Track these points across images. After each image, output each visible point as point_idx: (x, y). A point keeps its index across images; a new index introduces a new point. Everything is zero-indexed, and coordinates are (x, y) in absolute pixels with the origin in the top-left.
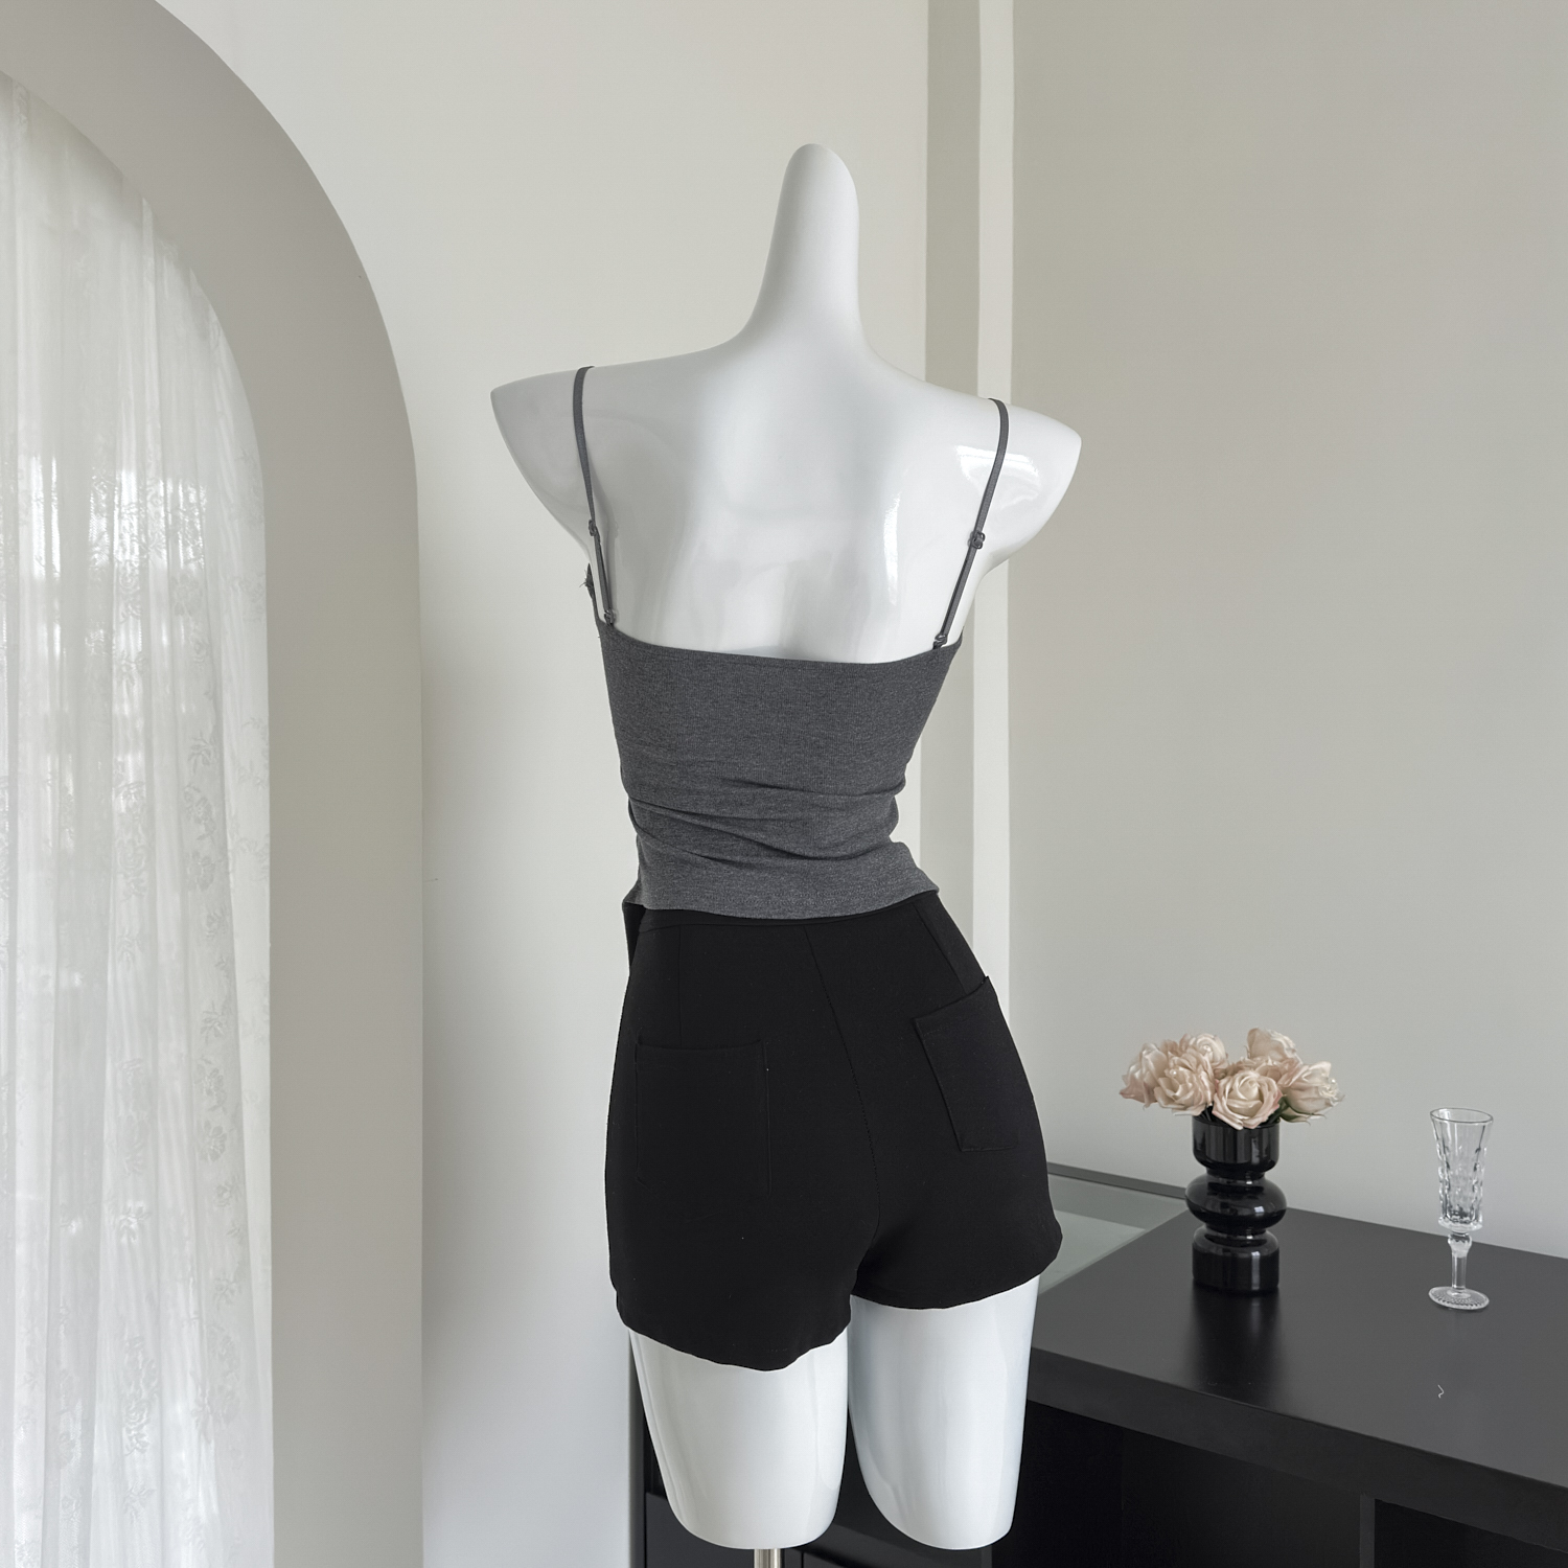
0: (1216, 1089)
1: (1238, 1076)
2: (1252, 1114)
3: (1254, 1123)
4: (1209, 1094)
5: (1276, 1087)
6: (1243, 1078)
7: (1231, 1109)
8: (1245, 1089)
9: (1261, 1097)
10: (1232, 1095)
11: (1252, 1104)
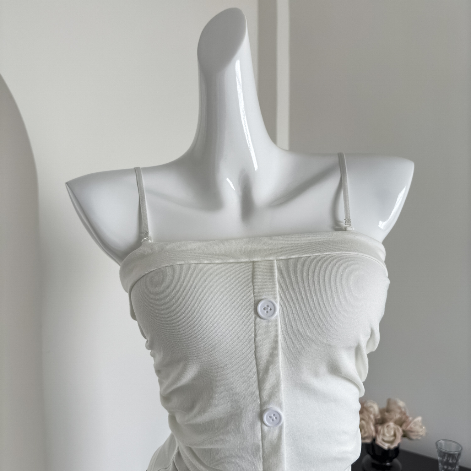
0: (377, 431)
1: (385, 425)
2: (391, 442)
3: (393, 446)
4: (374, 434)
5: (400, 430)
6: (388, 426)
7: (383, 440)
8: (389, 432)
9: (395, 435)
10: (384, 435)
11: (392, 439)
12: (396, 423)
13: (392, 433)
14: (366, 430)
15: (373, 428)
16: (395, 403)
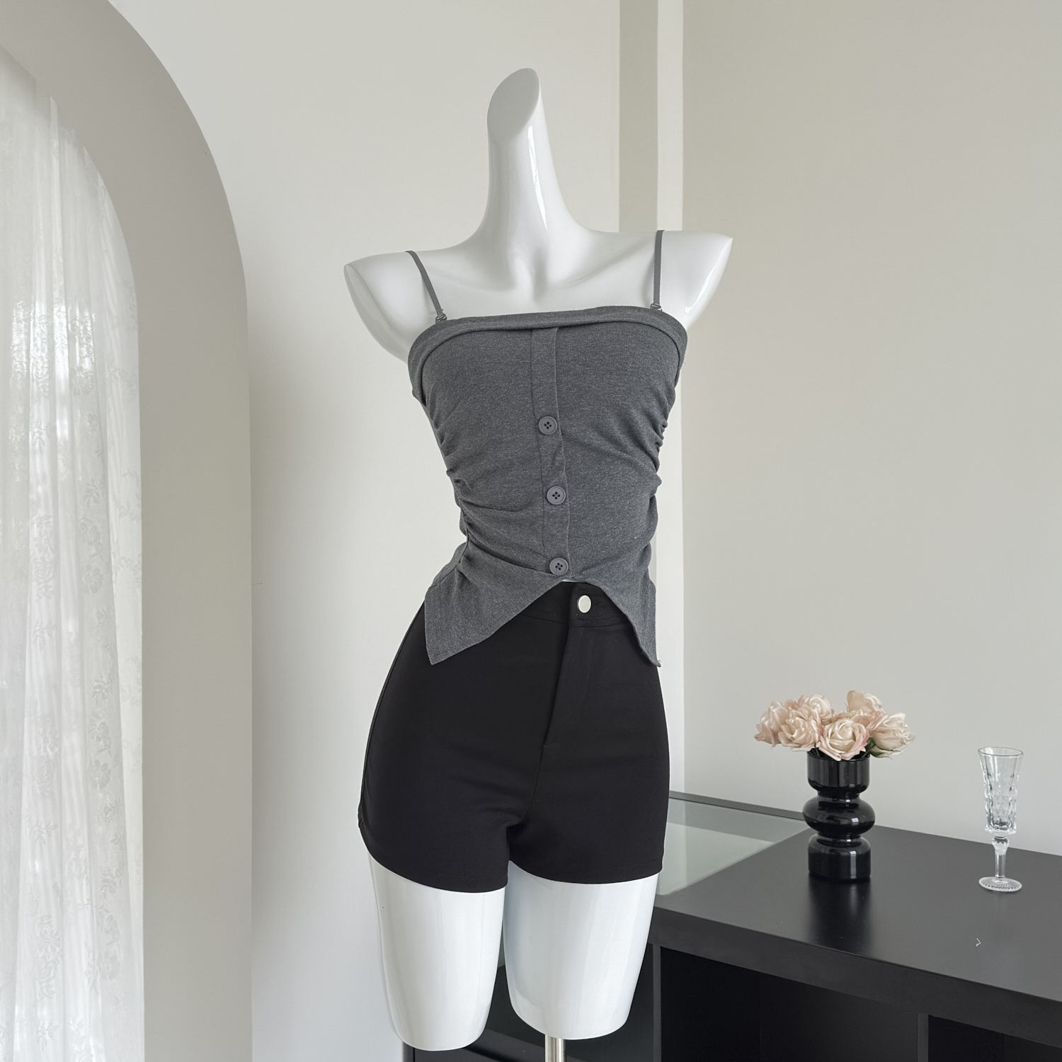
0: (822, 733)
1: (837, 723)
2: (848, 749)
3: (849, 756)
4: (817, 735)
5: (864, 731)
6: (841, 724)
7: (832, 746)
8: (842, 732)
9: (854, 737)
10: (833, 736)
11: (847, 743)
12: (857, 721)
13: (850, 734)
14: (803, 729)
15: (815, 728)
16: (862, 696)
